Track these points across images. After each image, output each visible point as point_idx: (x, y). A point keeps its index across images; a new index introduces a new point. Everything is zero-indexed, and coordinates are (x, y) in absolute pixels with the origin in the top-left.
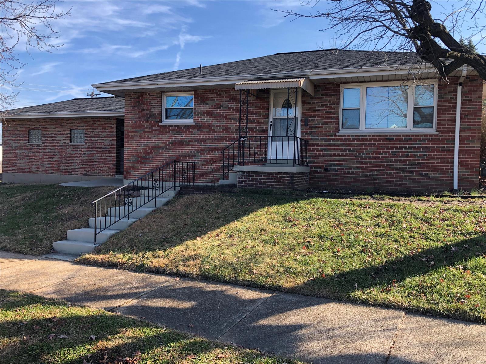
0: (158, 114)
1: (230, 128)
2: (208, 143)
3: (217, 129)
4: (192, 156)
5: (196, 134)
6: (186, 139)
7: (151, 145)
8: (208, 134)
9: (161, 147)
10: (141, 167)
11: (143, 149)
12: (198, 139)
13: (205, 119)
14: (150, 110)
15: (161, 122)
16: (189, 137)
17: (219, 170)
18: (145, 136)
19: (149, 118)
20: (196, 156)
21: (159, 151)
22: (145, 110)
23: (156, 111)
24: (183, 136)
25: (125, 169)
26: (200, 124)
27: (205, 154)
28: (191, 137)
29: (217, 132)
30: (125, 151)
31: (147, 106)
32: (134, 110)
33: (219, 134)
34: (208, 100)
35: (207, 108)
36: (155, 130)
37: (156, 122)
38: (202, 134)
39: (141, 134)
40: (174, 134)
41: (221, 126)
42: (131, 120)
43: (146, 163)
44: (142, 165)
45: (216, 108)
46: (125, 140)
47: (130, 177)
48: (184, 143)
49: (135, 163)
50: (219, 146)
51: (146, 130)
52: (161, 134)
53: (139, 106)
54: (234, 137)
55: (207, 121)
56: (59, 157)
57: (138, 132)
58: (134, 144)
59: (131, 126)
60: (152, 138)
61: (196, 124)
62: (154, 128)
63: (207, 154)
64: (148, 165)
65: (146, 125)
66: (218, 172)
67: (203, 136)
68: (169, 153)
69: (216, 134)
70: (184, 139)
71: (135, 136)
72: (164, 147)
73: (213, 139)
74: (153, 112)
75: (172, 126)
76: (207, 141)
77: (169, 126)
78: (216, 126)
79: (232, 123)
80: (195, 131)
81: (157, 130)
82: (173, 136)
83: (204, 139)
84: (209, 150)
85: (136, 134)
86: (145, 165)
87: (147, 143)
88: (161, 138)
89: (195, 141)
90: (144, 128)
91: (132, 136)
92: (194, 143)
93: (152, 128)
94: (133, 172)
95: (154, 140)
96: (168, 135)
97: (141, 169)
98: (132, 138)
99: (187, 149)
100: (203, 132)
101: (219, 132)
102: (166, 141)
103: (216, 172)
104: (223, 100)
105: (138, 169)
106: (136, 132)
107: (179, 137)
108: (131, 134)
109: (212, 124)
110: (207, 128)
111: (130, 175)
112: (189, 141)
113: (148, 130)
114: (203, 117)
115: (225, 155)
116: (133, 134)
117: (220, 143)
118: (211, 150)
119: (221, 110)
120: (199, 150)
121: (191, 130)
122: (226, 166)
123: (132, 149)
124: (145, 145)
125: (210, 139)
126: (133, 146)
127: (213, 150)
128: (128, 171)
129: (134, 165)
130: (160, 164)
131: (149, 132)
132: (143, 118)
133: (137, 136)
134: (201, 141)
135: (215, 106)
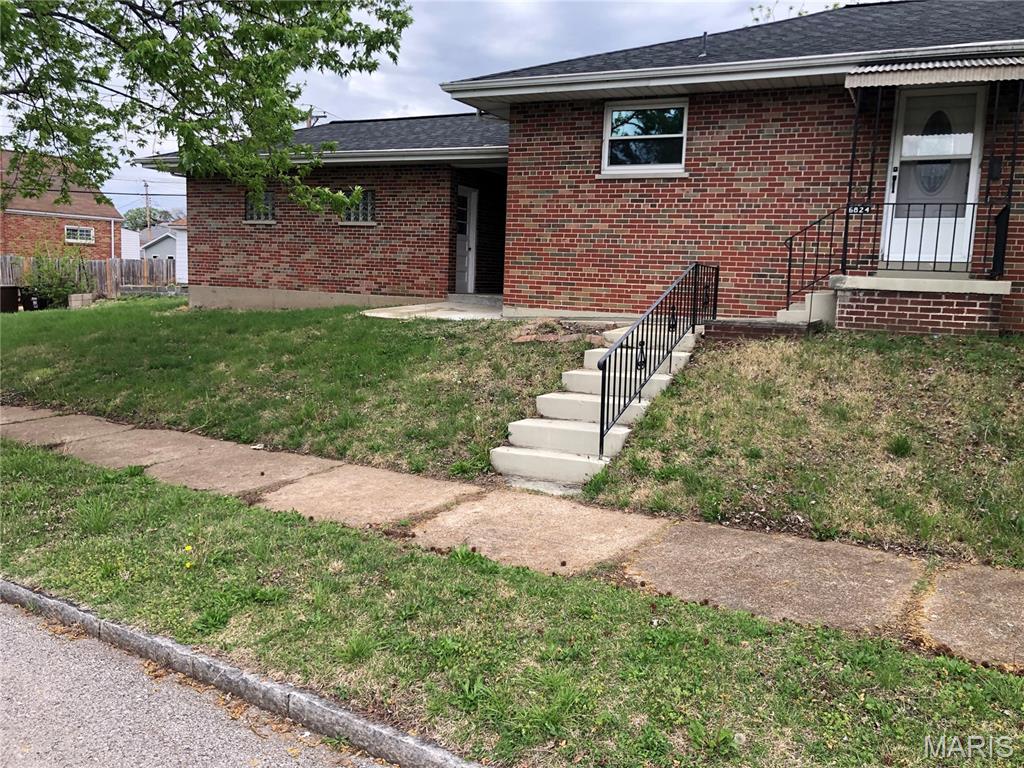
0: (592, 153)
1: (782, 185)
2: (720, 222)
3: (748, 188)
4: (676, 252)
5: (689, 201)
6: (663, 211)
7: (572, 226)
8: (722, 201)
9: (597, 231)
10: (545, 278)
11: (552, 236)
12: (694, 211)
14: (574, 143)
15: (599, 173)
16: (671, 206)
17: (747, 286)
18: (557, 206)
19: (569, 163)
20: (686, 253)
21: (592, 241)
22: (560, 144)
23: (586, 145)
24: (655, 206)
25: (508, 281)
27: (710, 248)
28: (676, 206)
29: (746, 195)
30: (509, 240)
31: (564, 134)
33: (750, 200)
34: (727, 117)
35: (724, 136)
36: (584, 192)
37: (588, 172)
38: (705, 201)
39: (548, 201)
40: (632, 201)
41: (757, 180)
42: (524, 169)
43: (558, 269)
44: (547, 273)
45: (746, 137)
46: (509, 216)
47: (519, 301)
48: (657, 221)
49: (532, 268)
50: (749, 227)
51: (561, 191)
52: (598, 201)
53: (546, 134)
54: (792, 206)
55: (720, 169)
56: (315, 253)
57: (541, 197)
58: (530, 224)
59: (522, 183)
60: (576, 210)
61: (691, 175)
62: (582, 187)
63: (716, 248)
64: (562, 274)
65: (563, 178)
66: (744, 291)
67: (708, 205)
68: (619, 246)
69: (744, 201)
70: (658, 211)
71: (533, 206)
72: (606, 231)
73: (733, 211)
74: (580, 148)
75: (628, 180)
76: (717, 217)
77: (620, 180)
78: (745, 180)
79: (788, 174)
80: (688, 192)
81: (589, 191)
82: (629, 206)
83: (710, 211)
84: (723, 238)
85: (534, 201)
86: (557, 274)
87: (564, 221)
88: (599, 211)
89: (686, 217)
90: (555, 187)
91: (524, 206)
92: (684, 222)
93: (576, 187)
94: (526, 290)
95: (582, 216)
96: (617, 203)
97: (547, 283)
98: (526, 209)
99: (664, 237)
100: (708, 195)
101: (751, 195)
102: (610, 216)
103: (739, 291)
104: (765, 116)
105: (538, 283)
106: (537, 197)
107: (645, 206)
108: (522, 202)
109: (733, 175)
110: (720, 185)
111: (518, 296)
112: (670, 216)
113: (566, 191)
114: (710, 159)
115: (765, 249)
116: (527, 201)
117: (753, 222)
118: (727, 238)
119: (760, 142)
120: (695, 238)
121: (677, 190)
122: (765, 276)
123: (526, 235)
124: (558, 226)
125: (727, 211)
126: (528, 230)
127: (733, 238)
128: (514, 287)
129: (529, 273)
130: (594, 271)
131: (568, 196)
132: (555, 163)
133: (538, 206)
134: (701, 216)
135: (743, 132)
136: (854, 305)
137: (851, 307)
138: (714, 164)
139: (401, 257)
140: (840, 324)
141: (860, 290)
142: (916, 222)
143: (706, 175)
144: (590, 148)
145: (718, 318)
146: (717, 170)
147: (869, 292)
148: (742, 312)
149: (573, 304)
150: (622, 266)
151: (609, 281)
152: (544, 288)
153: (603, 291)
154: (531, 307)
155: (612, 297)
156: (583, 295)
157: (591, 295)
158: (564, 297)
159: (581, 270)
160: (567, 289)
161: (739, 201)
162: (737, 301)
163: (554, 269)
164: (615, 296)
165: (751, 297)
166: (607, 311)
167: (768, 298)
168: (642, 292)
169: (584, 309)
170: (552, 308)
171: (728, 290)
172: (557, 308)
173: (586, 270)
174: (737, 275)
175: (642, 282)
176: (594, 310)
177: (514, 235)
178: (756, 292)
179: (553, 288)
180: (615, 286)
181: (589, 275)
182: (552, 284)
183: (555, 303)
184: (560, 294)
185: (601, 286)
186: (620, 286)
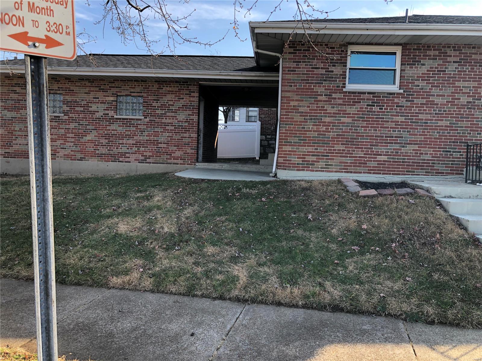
0: (340, 75)
1: (459, 99)
2: (422, 119)
3: (438, 100)
4: (395, 137)
5: (403, 107)
6: (387, 112)
7: (328, 120)
8: (424, 107)
9: (344, 123)
10: (308, 152)
11: (313, 125)
12: (406, 113)
13: (419, 86)
14: (328, 69)
15: (345, 87)
16: (392, 109)
17: (439, 157)
18: (317, 107)
19: (325, 80)
20: (402, 137)
21: (341, 129)
22: (319, 68)
23: (337, 70)
24: (382, 109)
25: (282, 154)
26: (410, 92)
27: (417, 135)
28: (395, 109)
29: (438, 104)
31: (322, 62)
32: (300, 68)
33: (441, 108)
34: (426, 59)
35: (423, 70)
36: (335, 98)
37: (338, 87)
38: (413, 107)
39: (310, 104)
40: (367, 105)
41: (444, 96)
42: (294, 83)
43: (317, 146)
44: (310, 149)
45: (438, 71)
47: (290, 167)
48: (383, 118)
49: (298, 145)
50: (440, 123)
51: (319, 98)
52: (345, 105)
53: (309, 62)
54: (465, 111)
56: (95, 136)
57: (306, 101)
58: (298, 118)
59: (293, 91)
60: (330, 109)
61: (404, 91)
62: (334, 96)
63: (420, 135)
64: (320, 149)
65: (320, 90)
66: (437, 160)
67: (415, 110)
68: (359, 133)
69: (437, 108)
70: (384, 112)
71: (300, 106)
72: (350, 123)
73: (431, 114)
74: (333, 71)
75: (364, 93)
76: (420, 116)
77: (359, 93)
78: (437, 95)
79: (463, 93)
80: (402, 101)
81: (339, 98)
82: (365, 108)
83: (416, 113)
84: (424, 129)
85: (301, 104)
86: (317, 149)
87: (322, 116)
88: (346, 111)
89: (401, 116)
90: (315, 95)
91: (294, 106)
92: (400, 119)
93: (330, 95)
94: (295, 159)
95: (334, 113)
96: (358, 106)
97: (309, 155)
98: (296, 108)
99: (388, 128)
100: (415, 104)
101: (441, 105)
102: (353, 114)
103: (434, 160)
104: (449, 59)
105: (303, 155)
106: (303, 101)
107: (376, 109)
109: (430, 92)
110: (422, 98)
111: (289, 164)
112: (391, 115)
113: (323, 98)
114: (416, 83)
115: (450, 136)
116: (296, 103)
117: (442, 120)
118: (427, 129)
119: (446, 74)
120: (407, 128)
121: (396, 100)
122: (450, 152)
123: (295, 125)
124: (318, 119)
125: (426, 114)
126: (297, 121)
127: (430, 129)
128: (286, 157)
129: (296, 149)
130: (342, 147)
131: (324, 101)
132: (315, 80)
133: (303, 106)
134: (411, 116)
135: (436, 68)
139: (162, 139)
143: (413, 92)
144: (339, 72)
146: (420, 89)
148: (436, 173)
149: (328, 168)
150: (361, 145)
151: (352, 154)
152: (307, 158)
153: (349, 160)
154: (297, 170)
155: (354, 164)
156: (335, 162)
157: (340, 163)
158: (322, 164)
159: (334, 147)
160: (324, 159)
161: (434, 107)
162: (434, 166)
163: (314, 146)
164: (356, 163)
165: (442, 164)
166: (351, 172)
167: (452, 164)
168: (374, 161)
169: (336, 172)
170: (313, 171)
171: (428, 160)
172: (316, 171)
173: (337, 147)
174: (433, 151)
175: (374, 155)
176: (342, 172)
177: (286, 124)
178: (444, 161)
179: (314, 158)
180: (356, 157)
181: (339, 150)
182: (313, 155)
183: (316, 168)
184: (319, 162)
185: (347, 157)
186: (359, 157)
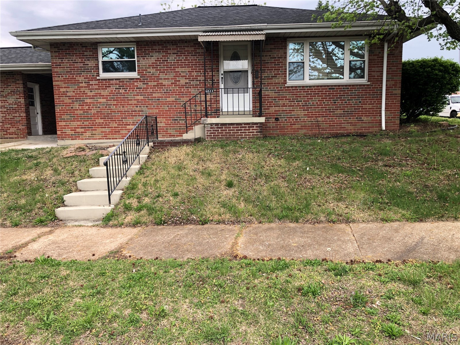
0: (94, 67)
1: (180, 81)
2: (156, 97)
3: (165, 83)
4: (138, 111)
5: (141, 88)
6: (130, 93)
7: (88, 101)
8: (156, 88)
9: (101, 103)
10: (78, 125)
11: (79, 105)
12: (144, 93)
14: (85, 62)
15: (99, 76)
16: (133, 91)
17: (170, 124)
18: (80, 92)
19: (83, 72)
20: (143, 111)
21: (99, 107)
22: (78, 63)
23: (91, 63)
24: (126, 91)
25: (59, 128)
26: (145, 77)
27: (153, 109)
28: (136, 91)
29: (165, 85)
30: (57, 108)
31: (79, 58)
32: (64, 63)
33: (167, 88)
34: (153, 52)
35: (153, 60)
36: (92, 85)
37: (93, 76)
38: (148, 88)
39: (75, 89)
40: (116, 89)
41: (169, 79)
42: (61, 74)
43: (84, 121)
44: (79, 123)
45: (162, 61)
46: (56, 97)
47: (66, 137)
48: (128, 98)
49: (70, 121)
50: (168, 99)
51: (81, 85)
52: (100, 89)
53: (70, 58)
54: (185, 90)
55: (153, 74)
57: (71, 87)
58: (67, 100)
59: (61, 81)
60: (89, 94)
61: (141, 77)
62: (91, 83)
63: (155, 109)
64: (86, 123)
65: (81, 79)
66: (169, 127)
67: (150, 90)
68: (112, 109)
69: (165, 88)
70: (128, 93)
71: (68, 92)
72: (105, 103)
73: (161, 93)
74: (88, 65)
75: (113, 79)
76: (154, 95)
77: (109, 79)
78: (164, 79)
79: (181, 76)
80: (140, 84)
81: (95, 85)
82: (115, 91)
83: (151, 93)
84: (158, 104)
85: (68, 90)
86: (83, 123)
87: (84, 98)
88: (101, 93)
89: (141, 95)
90: (78, 83)
91: (63, 92)
92: (140, 97)
93: (88, 83)
94: (69, 132)
95: (92, 96)
96: (109, 89)
97: (79, 128)
98: (65, 93)
99: (132, 104)
100: (149, 86)
101: (167, 86)
102: (106, 96)
103: (167, 127)
104: (169, 51)
105: (74, 128)
106: (69, 87)
107: (122, 91)
108: (62, 90)
109: (159, 77)
110: (154, 81)
111: (65, 135)
112: (134, 95)
113: (84, 85)
114: (149, 70)
115: (176, 108)
116: (64, 90)
117: (170, 97)
118: (160, 104)
119: (168, 63)
120: (146, 104)
121: (136, 84)
122: (177, 120)
123: (66, 106)
124: (82, 101)
125: (158, 93)
126: (67, 103)
127: (162, 104)
128: (62, 130)
129: (69, 123)
130: (102, 121)
131: (85, 87)
132: (77, 72)
133: (71, 92)
134: (147, 95)
135: (161, 58)
136: (212, 130)
137: (210, 131)
138: (150, 72)
140: (208, 138)
141: (213, 124)
142: (230, 95)
143: (147, 77)
144: (92, 64)
145: (159, 139)
146: (152, 74)
147: (217, 124)
148: (169, 136)
149: (93, 137)
150: (114, 118)
151: (109, 125)
152: (78, 130)
153: (107, 130)
154: (72, 139)
155: (111, 133)
156: (98, 132)
157: (101, 132)
158: (88, 134)
159: (95, 121)
160: (89, 130)
161: (163, 88)
162: (167, 131)
163: (82, 121)
164: (113, 132)
165: (173, 129)
166: (110, 139)
167: (179, 129)
168: (125, 130)
169: (99, 139)
170: (83, 139)
171: (163, 127)
172: (85, 139)
173: (97, 121)
174: (166, 120)
175: (125, 125)
176: (104, 139)
177: (59, 106)
178: (174, 127)
179: (83, 130)
180: (112, 127)
181: (99, 123)
182: (81, 128)
183: (85, 137)
184: (86, 132)
185: (105, 128)
186: (115, 127)
